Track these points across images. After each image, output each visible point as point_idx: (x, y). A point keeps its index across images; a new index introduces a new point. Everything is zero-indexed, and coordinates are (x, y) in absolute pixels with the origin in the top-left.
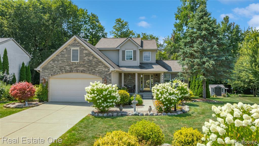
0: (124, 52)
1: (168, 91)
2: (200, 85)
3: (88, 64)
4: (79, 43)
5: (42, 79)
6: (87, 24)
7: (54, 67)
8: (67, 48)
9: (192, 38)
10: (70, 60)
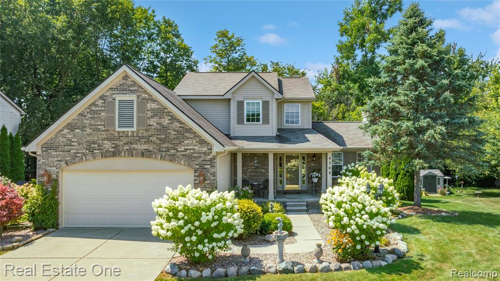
0: (240, 104)
1: (366, 209)
2: (400, 174)
3: (159, 136)
4: (135, 83)
5: (41, 172)
6: (153, 40)
7: (73, 144)
8: (106, 96)
9: (393, 74)
10: (113, 125)
